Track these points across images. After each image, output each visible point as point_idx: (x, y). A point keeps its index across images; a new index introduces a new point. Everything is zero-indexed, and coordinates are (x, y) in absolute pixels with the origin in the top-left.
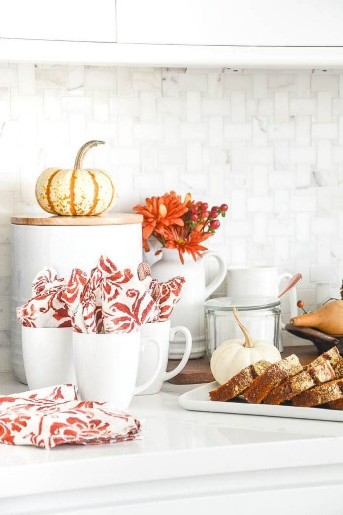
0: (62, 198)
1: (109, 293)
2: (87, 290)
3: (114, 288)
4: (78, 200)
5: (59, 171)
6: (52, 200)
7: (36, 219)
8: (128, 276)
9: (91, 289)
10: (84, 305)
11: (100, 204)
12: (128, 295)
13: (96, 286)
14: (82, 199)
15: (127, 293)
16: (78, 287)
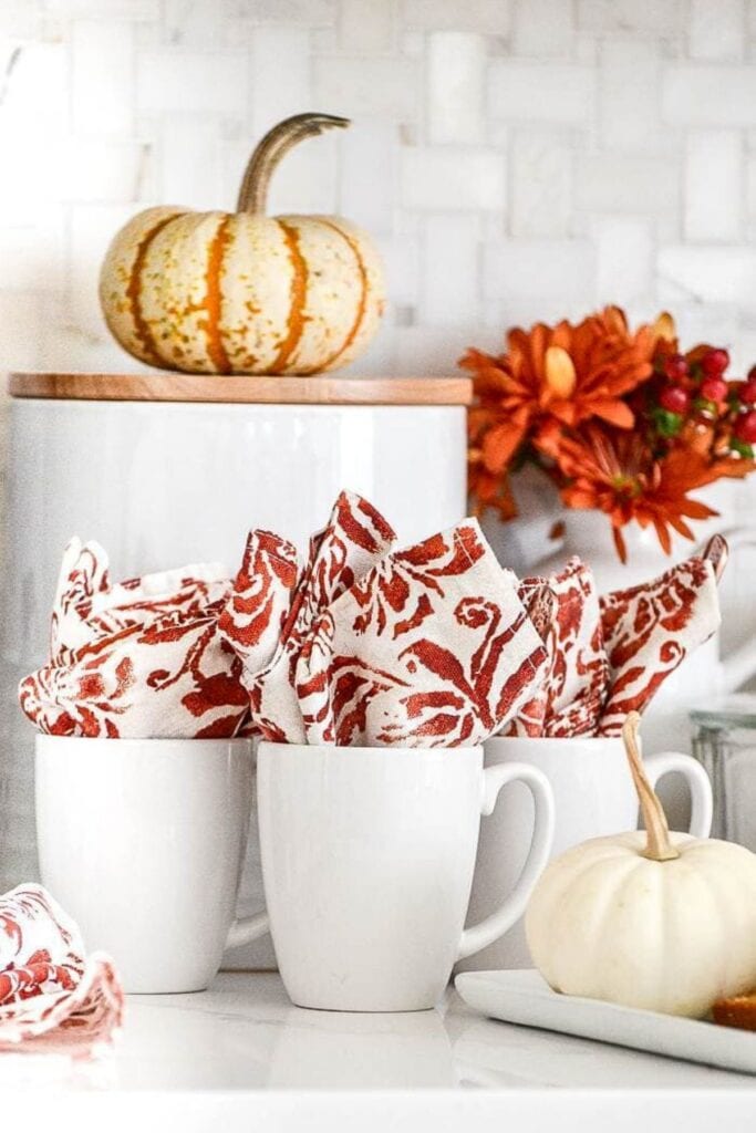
0: (181, 309)
1: (399, 606)
2: (302, 603)
3: (417, 589)
4: (233, 318)
5: (177, 216)
6: (147, 315)
7: (81, 378)
8: (467, 554)
9: (315, 599)
10: (295, 650)
11: (310, 332)
12: (460, 619)
13: (330, 592)
14: (248, 313)
15: (459, 609)
16: (270, 592)
